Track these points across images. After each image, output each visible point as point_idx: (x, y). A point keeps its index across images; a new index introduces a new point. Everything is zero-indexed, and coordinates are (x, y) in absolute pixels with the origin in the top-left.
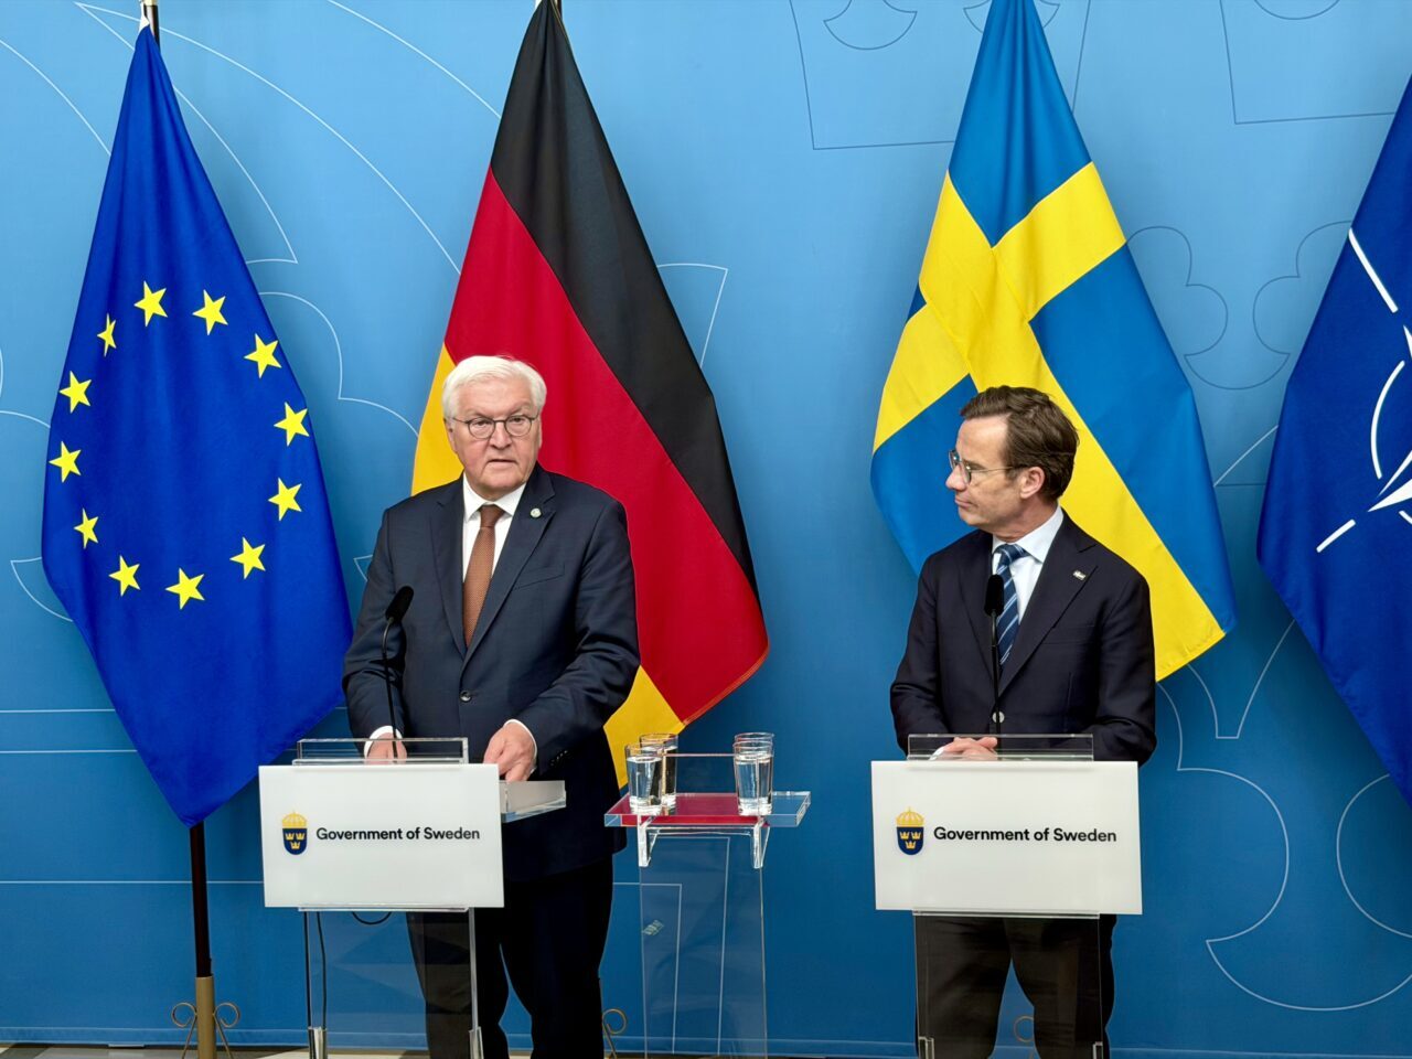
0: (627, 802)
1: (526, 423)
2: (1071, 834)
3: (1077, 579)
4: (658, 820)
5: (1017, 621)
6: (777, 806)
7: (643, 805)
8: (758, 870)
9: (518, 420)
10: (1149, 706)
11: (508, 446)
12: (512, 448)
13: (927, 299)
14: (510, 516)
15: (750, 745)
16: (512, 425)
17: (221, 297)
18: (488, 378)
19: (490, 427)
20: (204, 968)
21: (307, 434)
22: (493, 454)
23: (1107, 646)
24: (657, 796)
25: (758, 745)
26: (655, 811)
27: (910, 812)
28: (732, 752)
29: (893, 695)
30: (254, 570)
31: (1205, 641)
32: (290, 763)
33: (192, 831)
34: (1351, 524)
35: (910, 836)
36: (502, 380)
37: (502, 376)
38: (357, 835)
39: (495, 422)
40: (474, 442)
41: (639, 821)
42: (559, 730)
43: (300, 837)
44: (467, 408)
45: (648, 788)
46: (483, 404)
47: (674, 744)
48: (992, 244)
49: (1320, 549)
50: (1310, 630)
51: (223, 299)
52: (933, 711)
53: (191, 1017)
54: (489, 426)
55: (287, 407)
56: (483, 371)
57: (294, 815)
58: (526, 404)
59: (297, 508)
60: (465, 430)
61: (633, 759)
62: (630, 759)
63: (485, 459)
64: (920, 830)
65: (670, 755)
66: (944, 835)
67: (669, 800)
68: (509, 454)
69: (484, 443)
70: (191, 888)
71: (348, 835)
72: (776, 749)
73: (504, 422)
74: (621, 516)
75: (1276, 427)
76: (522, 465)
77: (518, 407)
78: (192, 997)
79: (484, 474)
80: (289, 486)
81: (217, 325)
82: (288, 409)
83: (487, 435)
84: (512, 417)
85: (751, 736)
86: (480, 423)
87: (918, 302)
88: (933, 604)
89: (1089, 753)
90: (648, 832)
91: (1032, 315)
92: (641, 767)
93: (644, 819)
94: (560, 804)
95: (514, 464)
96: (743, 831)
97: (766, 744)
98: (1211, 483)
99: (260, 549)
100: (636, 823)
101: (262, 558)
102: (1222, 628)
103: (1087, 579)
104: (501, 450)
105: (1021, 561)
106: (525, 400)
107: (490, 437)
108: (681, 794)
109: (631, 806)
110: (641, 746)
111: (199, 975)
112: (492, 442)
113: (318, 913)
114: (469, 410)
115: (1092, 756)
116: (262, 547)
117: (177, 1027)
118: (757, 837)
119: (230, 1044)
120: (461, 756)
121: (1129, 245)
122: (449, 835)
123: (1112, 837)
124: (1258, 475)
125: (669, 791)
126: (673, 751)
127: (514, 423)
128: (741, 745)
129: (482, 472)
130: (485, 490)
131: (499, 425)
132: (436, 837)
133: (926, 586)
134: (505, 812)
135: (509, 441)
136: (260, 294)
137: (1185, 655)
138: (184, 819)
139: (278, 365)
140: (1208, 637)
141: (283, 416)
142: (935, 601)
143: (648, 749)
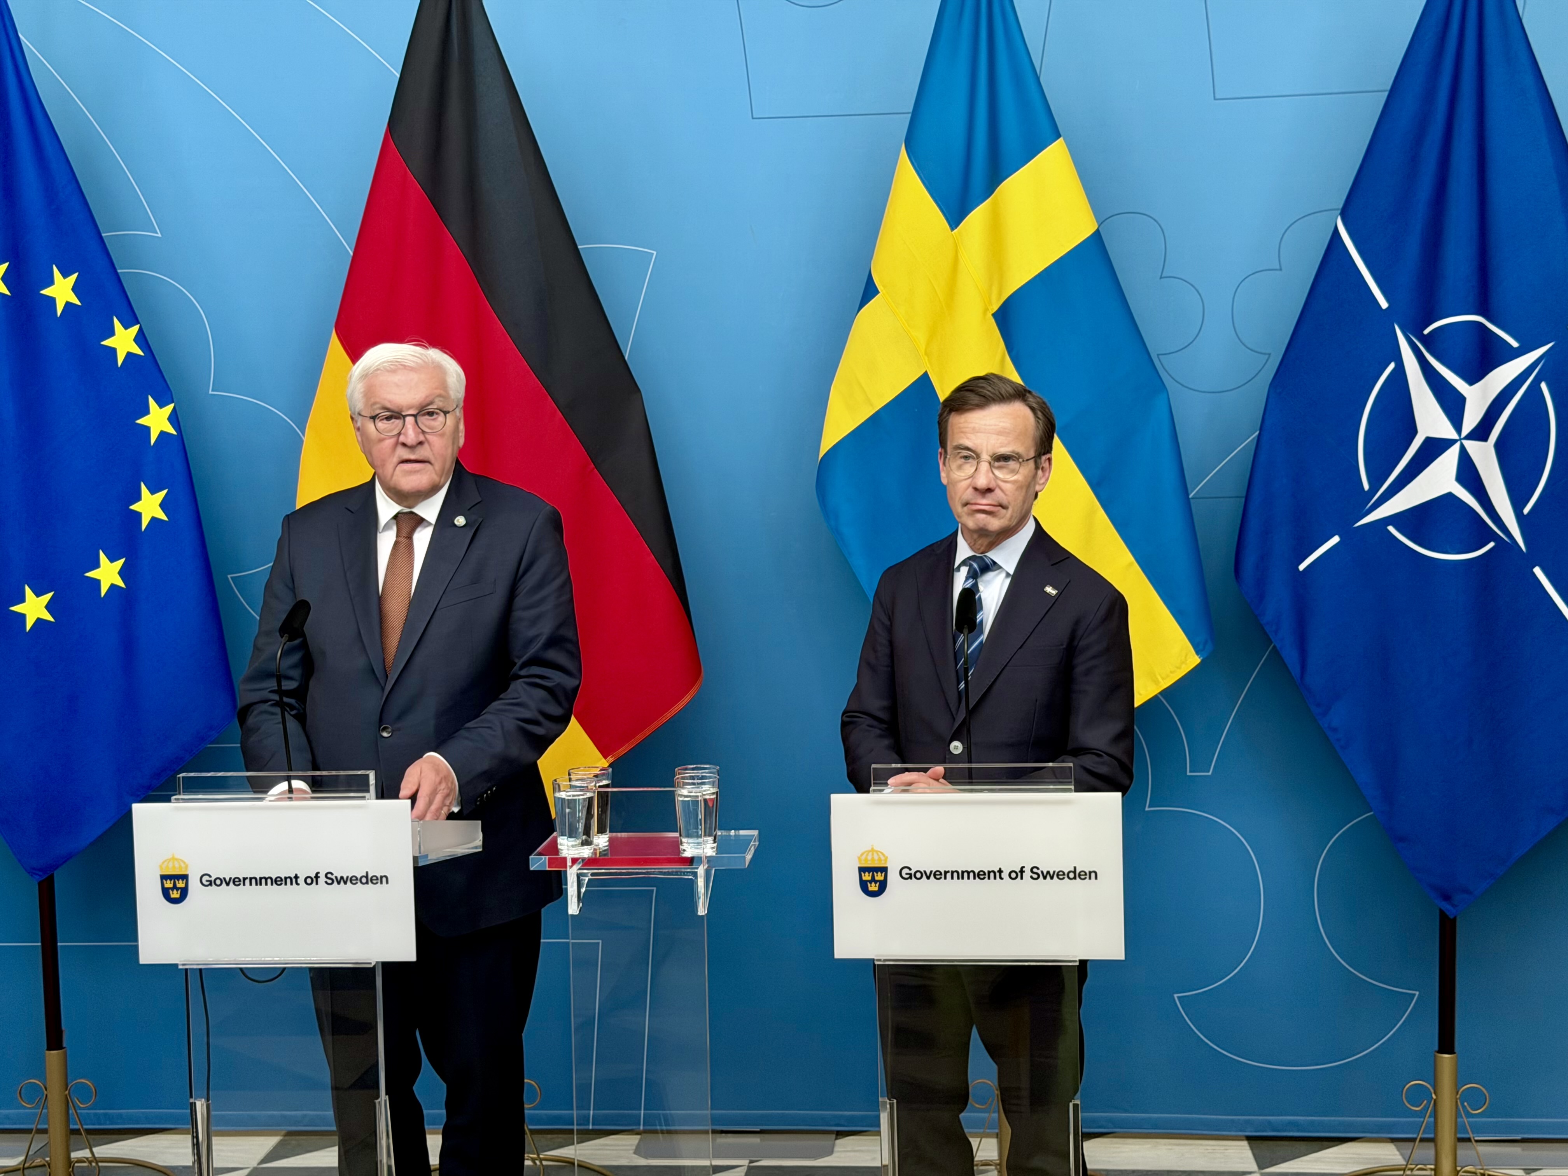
0: (555, 843)
1: (441, 418)
2: (1048, 872)
3: (1048, 594)
4: (588, 863)
5: (982, 642)
6: (722, 846)
7: (573, 846)
8: (702, 916)
9: (431, 414)
10: (1126, 735)
11: (421, 443)
12: (426, 445)
13: (880, 288)
14: (430, 524)
15: (693, 778)
16: (424, 420)
17: (75, 272)
18: (397, 367)
19: (398, 423)
20: (55, 1040)
21: (174, 432)
22: (405, 454)
23: (1079, 669)
24: (589, 836)
25: (703, 778)
26: (586, 852)
27: (872, 850)
28: (673, 787)
29: (844, 725)
30: (113, 587)
31: (1179, 668)
32: (169, 801)
33: (40, 884)
34: (1336, 539)
35: (873, 876)
36: (412, 369)
37: (412, 364)
38: (247, 882)
39: (404, 417)
40: (381, 440)
41: (569, 863)
42: (484, 764)
43: (181, 884)
44: (373, 400)
45: (581, 826)
46: (391, 397)
47: (608, 779)
48: (952, 229)
49: (1302, 567)
50: (1291, 656)
51: (75, 276)
52: (886, 742)
53: (39, 1097)
54: (397, 421)
55: (151, 401)
56: (389, 359)
57: (173, 859)
58: (440, 396)
59: (163, 516)
60: (370, 427)
61: (563, 795)
62: (558, 795)
63: (395, 460)
64: (884, 870)
65: (600, 790)
66: (910, 875)
67: (601, 841)
68: (422, 453)
69: (393, 441)
70: (40, 948)
71: (237, 881)
72: (722, 785)
73: (415, 416)
74: (556, 524)
75: (1257, 433)
76: (438, 466)
77: (430, 399)
78: (41, 1074)
79: (395, 478)
80: (153, 491)
81: (68, 305)
82: (152, 403)
83: (395, 432)
84: (425, 411)
85: (693, 769)
86: (388, 418)
87: (870, 291)
88: (887, 623)
89: (1069, 783)
90: (579, 876)
91: (995, 307)
92: (571, 803)
93: (574, 861)
94: (476, 848)
95: (427, 465)
96: (684, 873)
97: (710, 777)
98: (1187, 494)
99: (120, 563)
100: (566, 867)
101: (122, 573)
102: (1197, 653)
103: (1059, 595)
104: (412, 448)
105: (990, 575)
106: (438, 392)
107: (399, 434)
108: (614, 834)
109: (559, 847)
110: (570, 780)
111: (49, 1049)
112: (402, 439)
113: (201, 970)
114: (375, 403)
115: (1072, 787)
116: (122, 561)
117: (25, 1108)
118: (701, 882)
119: (85, 1127)
120: (368, 791)
121: (1100, 229)
122: (353, 880)
123: (1093, 875)
124: (1235, 487)
125: (601, 830)
126: (607, 786)
127: (427, 417)
128: (683, 778)
129: (392, 475)
130: (397, 495)
131: (410, 420)
132: (339, 883)
133: (881, 603)
134: (417, 855)
135: (422, 438)
136: (119, 271)
137: (1156, 682)
138: (32, 871)
139: (141, 353)
140: (1182, 663)
141: (146, 412)
142: (890, 619)
143: (578, 783)
